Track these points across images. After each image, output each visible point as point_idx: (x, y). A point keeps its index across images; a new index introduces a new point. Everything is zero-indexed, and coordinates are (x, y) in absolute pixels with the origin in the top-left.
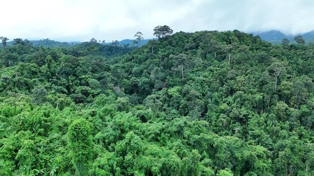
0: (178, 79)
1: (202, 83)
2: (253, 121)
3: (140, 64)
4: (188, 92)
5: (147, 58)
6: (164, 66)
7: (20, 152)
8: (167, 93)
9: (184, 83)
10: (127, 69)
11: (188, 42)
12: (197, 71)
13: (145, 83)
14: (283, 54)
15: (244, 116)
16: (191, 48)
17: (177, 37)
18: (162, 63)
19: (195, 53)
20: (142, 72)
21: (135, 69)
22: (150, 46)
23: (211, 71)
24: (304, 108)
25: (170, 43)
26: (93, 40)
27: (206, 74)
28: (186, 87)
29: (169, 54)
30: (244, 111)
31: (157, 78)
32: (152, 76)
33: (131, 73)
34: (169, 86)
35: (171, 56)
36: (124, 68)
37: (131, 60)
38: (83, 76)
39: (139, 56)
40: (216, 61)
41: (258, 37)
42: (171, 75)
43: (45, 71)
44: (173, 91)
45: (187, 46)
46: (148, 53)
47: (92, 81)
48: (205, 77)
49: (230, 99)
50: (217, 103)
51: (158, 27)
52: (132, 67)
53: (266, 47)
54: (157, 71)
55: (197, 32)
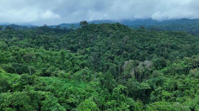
0: (90, 45)
1: (99, 46)
2: (116, 58)
3: (74, 39)
4: (93, 49)
5: (77, 36)
6: (85, 39)
7: (48, 59)
8: (85, 50)
9: (93, 46)
10: (68, 41)
11: (96, 28)
12: (98, 41)
13: (76, 46)
14: (135, 34)
15: (113, 57)
16: (97, 31)
17: (90, 26)
18: (84, 38)
19: (99, 33)
20: (75, 42)
21: (71, 41)
22: (78, 30)
23: (104, 41)
24: (133, 53)
25: (88, 29)
26: (45, 25)
27: (102, 42)
28: (93, 48)
29: (87, 34)
30: (113, 55)
31: (82, 45)
32: (79, 44)
33: (70, 43)
34: (87, 47)
35: (88, 35)
36: (66, 40)
37: (69, 37)
38: (51, 44)
39: (73, 35)
40: (106, 37)
41: (127, 26)
42: (87, 43)
43: (36, 42)
44: (88, 49)
45: (95, 30)
46: (77, 33)
47: (54, 45)
48: (101, 43)
49: (109, 51)
50: (104, 53)
51: (82, 21)
52: (70, 40)
53: (129, 30)
54: (81, 41)
55: (100, 24)
